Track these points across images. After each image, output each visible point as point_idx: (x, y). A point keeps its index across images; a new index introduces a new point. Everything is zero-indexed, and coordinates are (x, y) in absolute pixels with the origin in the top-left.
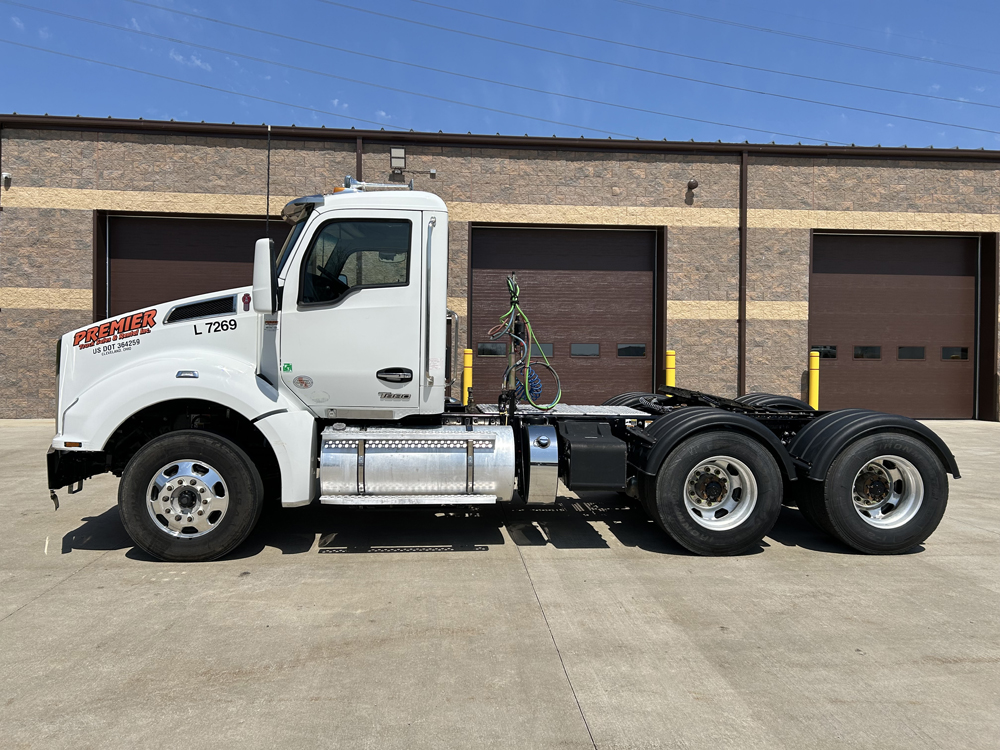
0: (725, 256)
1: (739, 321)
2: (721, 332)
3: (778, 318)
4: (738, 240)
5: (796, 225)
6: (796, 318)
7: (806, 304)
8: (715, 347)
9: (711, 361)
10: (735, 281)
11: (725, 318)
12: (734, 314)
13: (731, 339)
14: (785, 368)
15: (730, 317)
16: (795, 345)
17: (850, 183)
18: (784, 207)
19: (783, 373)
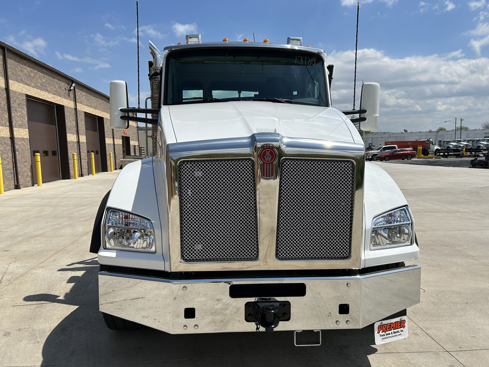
0: (2, 102)
1: (10, 138)
2: (5, 143)
3: (21, 137)
4: (5, 95)
5: (20, 91)
6: (25, 137)
7: (27, 130)
8: (5, 152)
9: (4, 159)
10: (7, 116)
11: (6, 136)
12: (8, 135)
13: (9, 147)
14: (26, 162)
15: (7, 136)
16: (27, 150)
17: (32, 75)
18: (17, 81)
19: (25, 164)
